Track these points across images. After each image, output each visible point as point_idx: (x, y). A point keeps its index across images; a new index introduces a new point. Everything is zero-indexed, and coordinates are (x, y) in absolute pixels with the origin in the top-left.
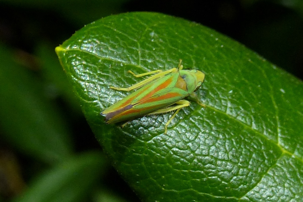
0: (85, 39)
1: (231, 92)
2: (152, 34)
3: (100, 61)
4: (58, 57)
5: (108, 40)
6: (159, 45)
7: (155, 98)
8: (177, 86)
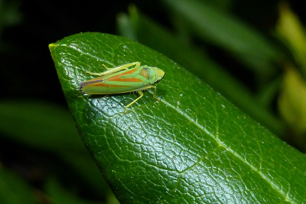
0: (73, 40)
1: (181, 95)
2: (125, 47)
3: (81, 55)
4: (50, 51)
5: (89, 43)
6: (129, 54)
7: (122, 79)
8: (140, 74)
